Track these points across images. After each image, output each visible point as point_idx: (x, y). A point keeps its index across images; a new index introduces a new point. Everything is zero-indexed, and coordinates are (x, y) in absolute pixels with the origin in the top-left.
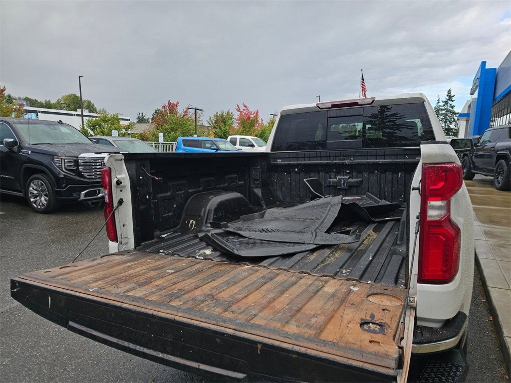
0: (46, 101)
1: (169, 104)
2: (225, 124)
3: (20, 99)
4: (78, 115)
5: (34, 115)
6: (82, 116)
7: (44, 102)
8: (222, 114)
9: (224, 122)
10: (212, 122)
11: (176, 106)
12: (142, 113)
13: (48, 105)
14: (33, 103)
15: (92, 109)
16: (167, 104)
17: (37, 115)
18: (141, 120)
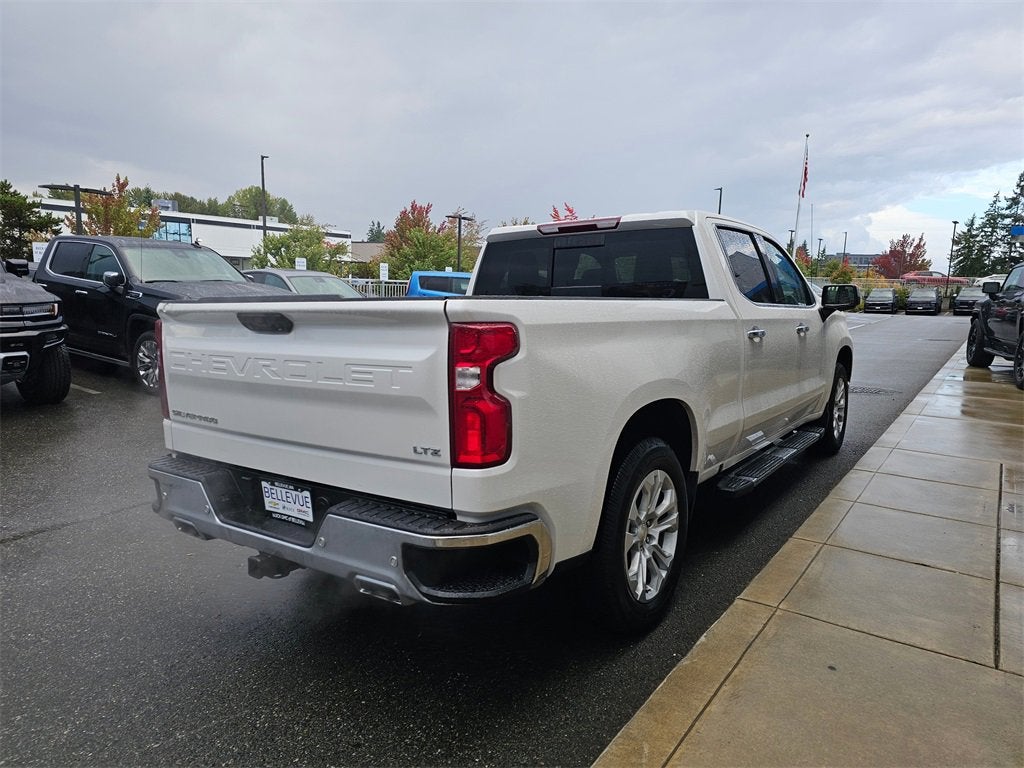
0: (210, 200)
1: (414, 207)
3: (166, 196)
4: (258, 227)
5: (184, 227)
6: (265, 228)
7: (206, 202)
11: (427, 213)
12: (379, 224)
13: (212, 208)
14: (183, 203)
15: (286, 214)
16: (409, 209)
17: (190, 227)
18: (376, 236)
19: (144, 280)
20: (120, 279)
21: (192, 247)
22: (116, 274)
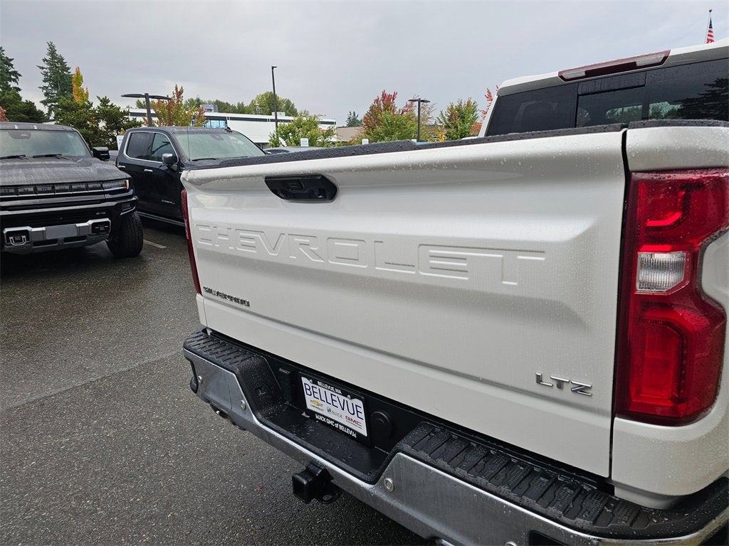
0: (239, 104)
1: (384, 95)
2: (463, 121)
3: (210, 103)
4: (272, 120)
5: (222, 123)
6: (276, 121)
7: (236, 105)
8: (460, 105)
9: (463, 118)
10: (444, 118)
11: (393, 99)
12: (354, 113)
13: (241, 109)
14: (221, 107)
15: (290, 110)
16: (381, 97)
17: (226, 123)
18: (353, 123)
19: (192, 158)
20: (174, 159)
21: (226, 131)
22: (171, 155)
